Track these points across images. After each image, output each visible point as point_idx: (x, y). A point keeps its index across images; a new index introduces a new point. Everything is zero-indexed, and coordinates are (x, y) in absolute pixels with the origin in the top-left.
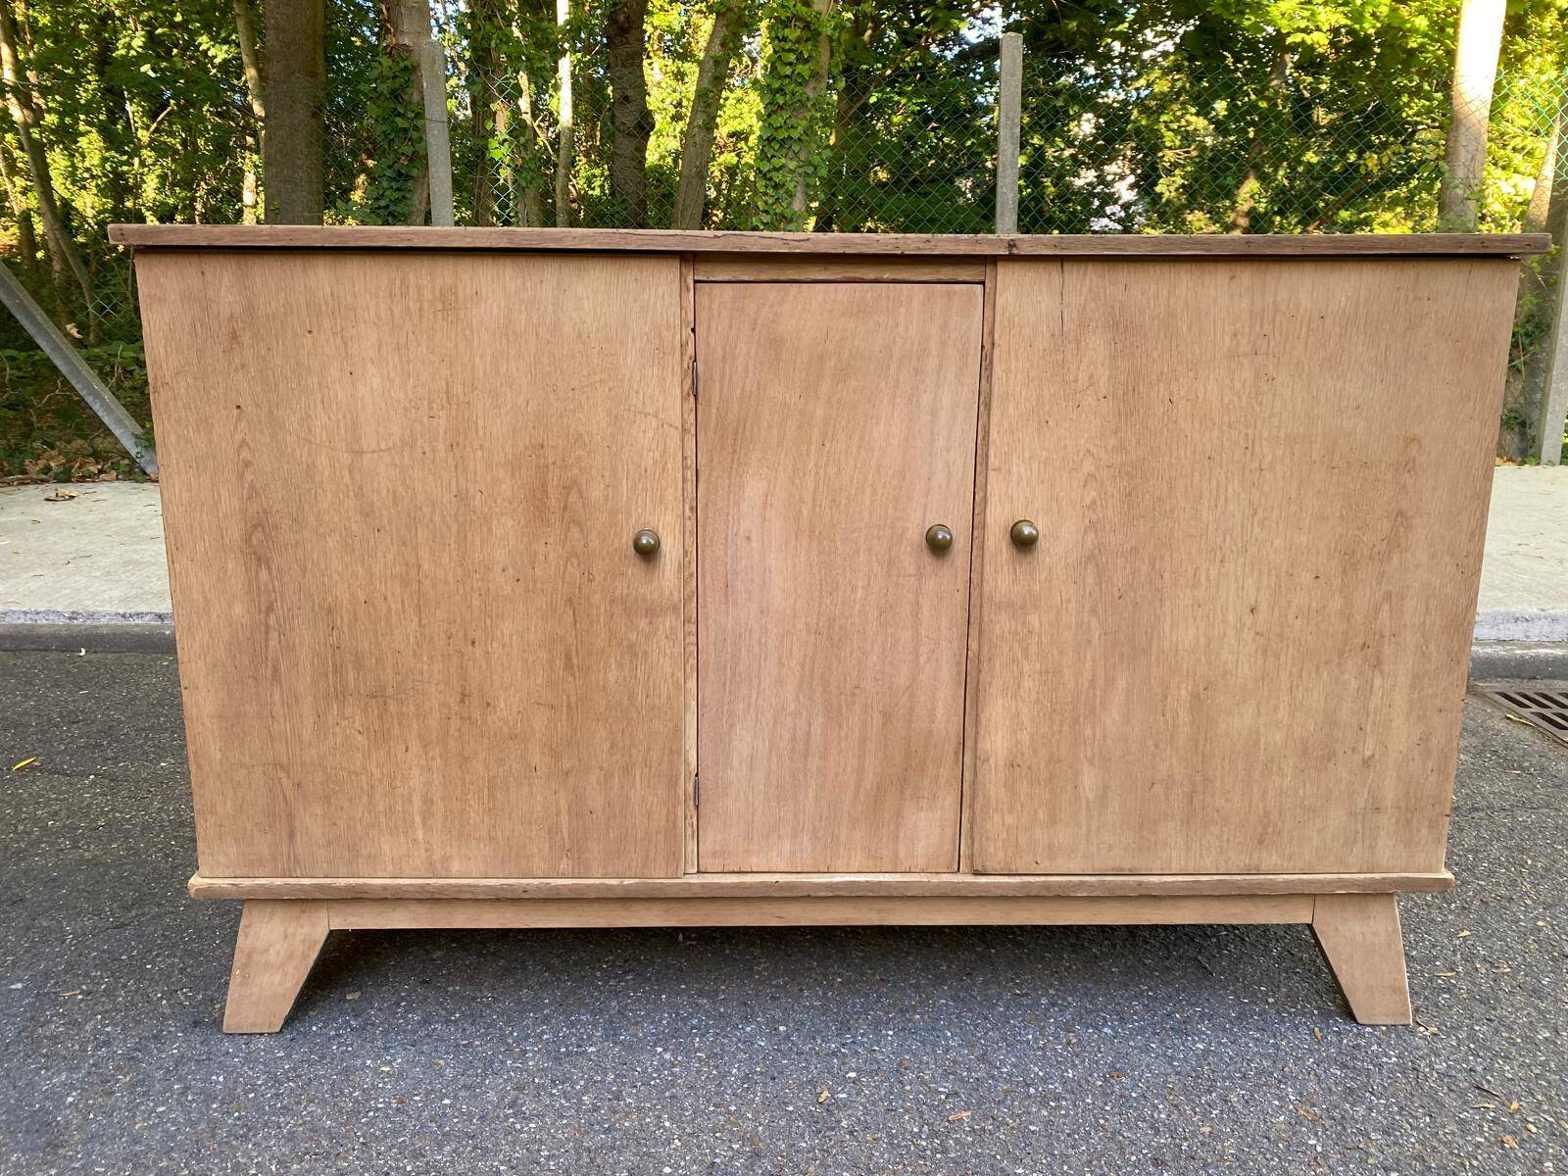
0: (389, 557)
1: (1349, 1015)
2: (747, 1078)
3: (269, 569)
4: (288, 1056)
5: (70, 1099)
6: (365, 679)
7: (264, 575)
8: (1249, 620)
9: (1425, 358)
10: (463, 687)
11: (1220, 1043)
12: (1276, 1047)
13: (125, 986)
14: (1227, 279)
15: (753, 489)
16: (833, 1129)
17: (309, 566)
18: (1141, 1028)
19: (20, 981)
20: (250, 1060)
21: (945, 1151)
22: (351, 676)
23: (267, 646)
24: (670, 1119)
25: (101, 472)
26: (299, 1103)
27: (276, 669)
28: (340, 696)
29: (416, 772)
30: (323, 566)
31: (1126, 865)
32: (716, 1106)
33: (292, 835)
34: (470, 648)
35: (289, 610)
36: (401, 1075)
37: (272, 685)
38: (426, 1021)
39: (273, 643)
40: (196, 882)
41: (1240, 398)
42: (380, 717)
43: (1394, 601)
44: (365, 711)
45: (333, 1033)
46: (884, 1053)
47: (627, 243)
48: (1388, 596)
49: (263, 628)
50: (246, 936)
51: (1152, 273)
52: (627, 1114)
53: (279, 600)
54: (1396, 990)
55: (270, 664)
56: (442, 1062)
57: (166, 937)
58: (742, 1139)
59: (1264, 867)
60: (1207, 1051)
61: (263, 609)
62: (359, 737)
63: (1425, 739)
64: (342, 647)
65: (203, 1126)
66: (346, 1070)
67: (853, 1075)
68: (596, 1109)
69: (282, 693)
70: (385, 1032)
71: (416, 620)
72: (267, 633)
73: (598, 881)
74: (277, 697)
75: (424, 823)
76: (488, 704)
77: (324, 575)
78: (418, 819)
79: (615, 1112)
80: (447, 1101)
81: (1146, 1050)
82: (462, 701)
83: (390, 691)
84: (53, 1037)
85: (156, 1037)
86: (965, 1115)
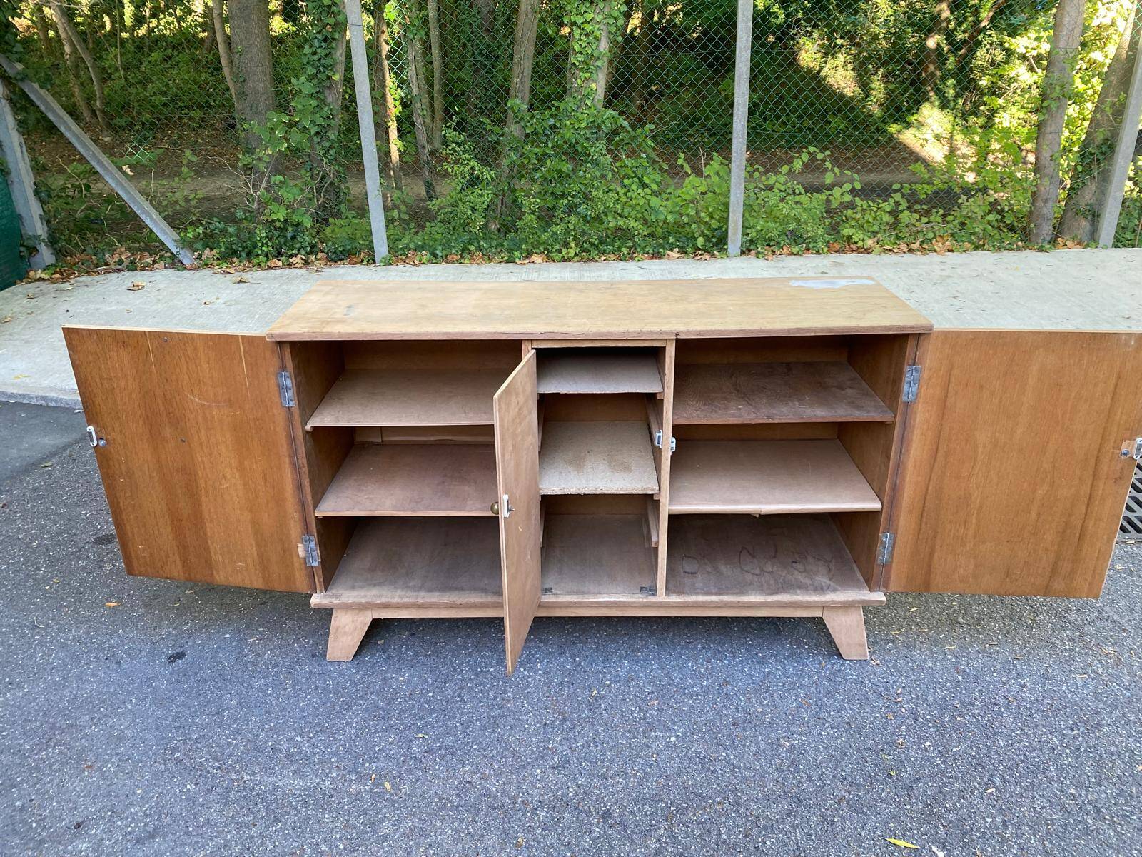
1: (839, 655)
2: (561, 684)
4: (358, 672)
5: (269, 692)
11: (777, 669)
12: (802, 670)
13: (276, 636)
16: (597, 708)
18: (742, 661)
19: (227, 633)
20: (342, 674)
21: (645, 719)
24: (528, 703)
25: (154, 262)
26: (367, 694)
32: (548, 697)
36: (409, 682)
38: (416, 655)
45: (375, 661)
46: (623, 672)
50: (336, 621)
52: (509, 701)
54: (862, 645)
56: (426, 675)
57: (287, 610)
58: (558, 712)
60: (770, 672)
65: (329, 705)
66: (384, 679)
67: (608, 683)
68: (495, 698)
70: (399, 661)
79: (504, 700)
80: (430, 694)
81: (742, 671)
84: (252, 662)
85: (297, 662)
86: (655, 702)
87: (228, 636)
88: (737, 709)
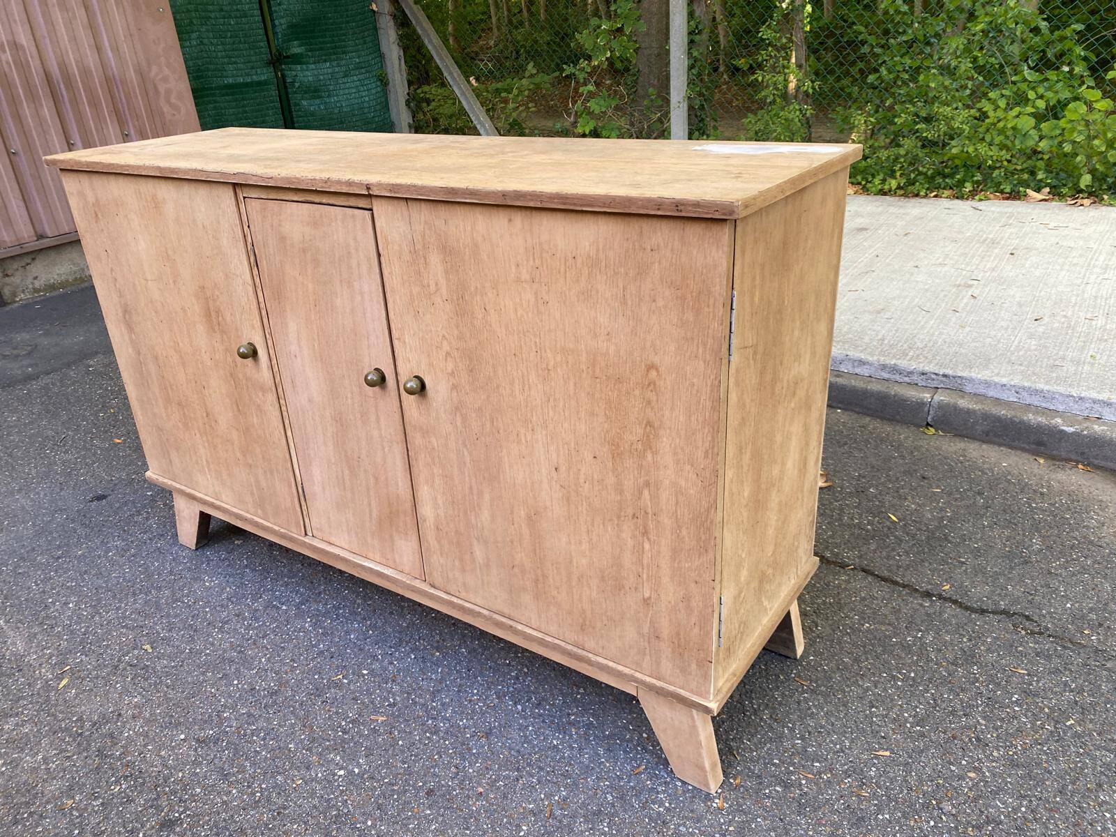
0: (168, 336)
1: (671, 768)
2: (321, 652)
3: (134, 333)
6: (175, 396)
7: (133, 336)
8: (554, 474)
9: (654, 301)
10: (206, 409)
11: (570, 746)
14: (506, 221)
15: (292, 327)
16: (319, 696)
17: (145, 335)
18: (541, 715)
22: (170, 392)
24: (268, 658)
27: (148, 382)
28: (169, 401)
29: (201, 446)
30: (149, 336)
31: (506, 611)
33: (171, 462)
34: (204, 390)
35: (144, 354)
36: (209, 589)
37: (148, 389)
38: (247, 566)
39: (144, 369)
40: (148, 474)
41: (527, 313)
42: (184, 416)
43: (652, 489)
46: (395, 667)
47: (201, 176)
48: (647, 484)
49: (139, 361)
51: (459, 213)
52: (257, 648)
53: (141, 349)
55: (145, 379)
56: (228, 589)
58: (280, 682)
59: (586, 646)
60: (555, 747)
61: (137, 352)
62: (180, 423)
63: (687, 599)
64: (164, 377)
65: (130, 584)
66: (196, 578)
67: (365, 672)
68: (249, 639)
69: (152, 394)
70: (228, 565)
71: (183, 370)
72: (141, 364)
73: (271, 525)
74: (151, 396)
75: (209, 473)
76: (216, 421)
77: (151, 340)
78: (207, 469)
79: (254, 644)
80: (208, 610)
82: (207, 417)
83: (184, 404)
86: (381, 719)
87: (150, 493)
88: (457, 774)
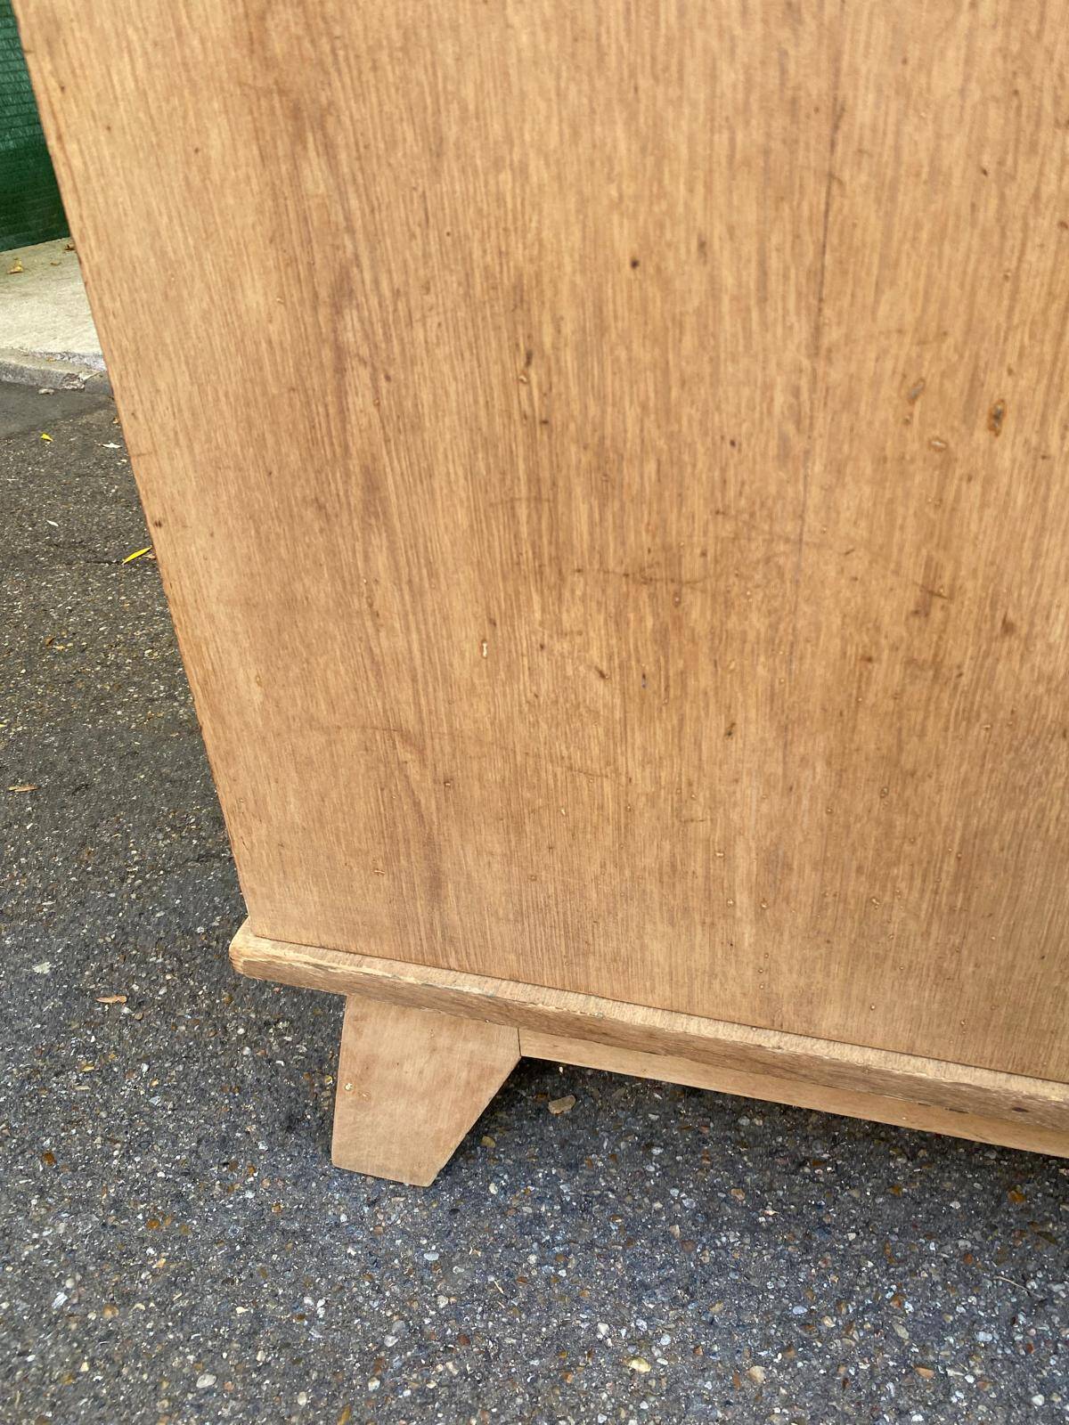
0: (729, 76)
3: (329, 149)
5: (61, 1299)
6: (620, 527)
7: (315, 175)
10: (933, 569)
17: (452, 132)
19: (50, 956)
22: (581, 513)
23: (343, 412)
27: (372, 484)
28: (551, 575)
29: (750, 790)
30: (496, 128)
33: (435, 884)
34: (981, 436)
35: (396, 293)
37: (366, 527)
38: (708, 1217)
39: (360, 402)
40: (248, 946)
42: (662, 638)
44: (619, 620)
45: (527, 1210)
49: (327, 354)
50: (359, 1032)
53: (365, 262)
55: (354, 465)
56: (758, 1372)
61: (324, 293)
62: (599, 685)
64: (557, 418)
69: (392, 549)
70: (631, 1232)
71: (802, 331)
72: (340, 370)
74: (381, 561)
75: (760, 914)
76: (1008, 628)
77: (498, 165)
78: (743, 899)
82: (922, 611)
83: (692, 565)
84: (71, 1105)
85: (224, 1142)
87: (43, 968)
